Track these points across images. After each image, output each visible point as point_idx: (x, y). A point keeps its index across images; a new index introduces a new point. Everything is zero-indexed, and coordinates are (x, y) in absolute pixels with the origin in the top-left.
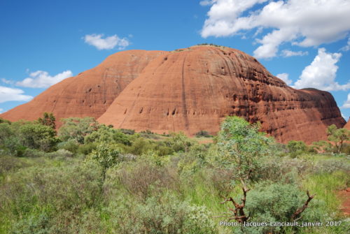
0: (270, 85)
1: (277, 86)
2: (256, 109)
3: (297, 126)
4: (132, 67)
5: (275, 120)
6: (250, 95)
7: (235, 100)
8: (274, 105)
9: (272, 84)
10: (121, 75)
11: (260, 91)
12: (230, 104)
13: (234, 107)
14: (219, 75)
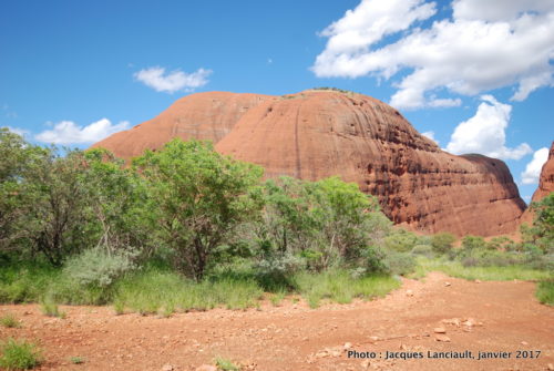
0: (417, 150)
1: (428, 150)
2: (399, 185)
3: (455, 210)
4: (214, 118)
5: (425, 201)
6: (391, 165)
7: (370, 172)
8: (423, 179)
9: (420, 148)
10: (198, 130)
11: (404, 159)
12: (363, 177)
13: (368, 183)
14: (347, 136)
